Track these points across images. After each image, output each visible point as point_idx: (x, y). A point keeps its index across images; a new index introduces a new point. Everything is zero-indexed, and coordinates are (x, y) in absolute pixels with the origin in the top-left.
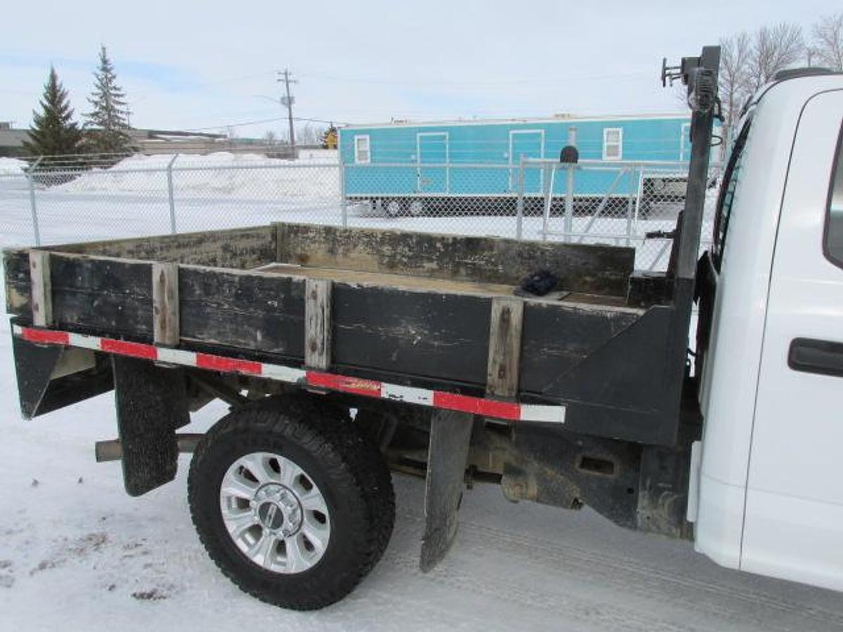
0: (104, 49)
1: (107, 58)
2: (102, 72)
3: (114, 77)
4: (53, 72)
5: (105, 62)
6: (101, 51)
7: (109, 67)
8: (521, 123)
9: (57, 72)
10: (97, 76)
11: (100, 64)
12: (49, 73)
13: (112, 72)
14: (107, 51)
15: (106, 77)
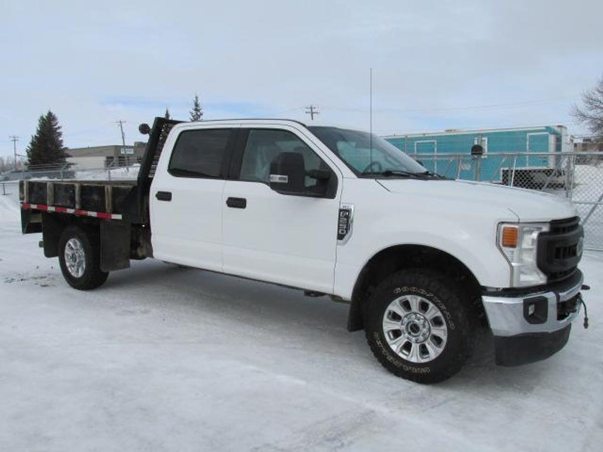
0: (197, 98)
1: (198, 103)
2: (195, 112)
3: (201, 114)
4: (167, 112)
5: (197, 105)
6: (195, 99)
7: (198, 108)
8: (422, 136)
9: (169, 113)
10: (192, 113)
11: (194, 107)
12: (165, 113)
13: (201, 111)
14: (198, 99)
15: (197, 114)
